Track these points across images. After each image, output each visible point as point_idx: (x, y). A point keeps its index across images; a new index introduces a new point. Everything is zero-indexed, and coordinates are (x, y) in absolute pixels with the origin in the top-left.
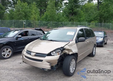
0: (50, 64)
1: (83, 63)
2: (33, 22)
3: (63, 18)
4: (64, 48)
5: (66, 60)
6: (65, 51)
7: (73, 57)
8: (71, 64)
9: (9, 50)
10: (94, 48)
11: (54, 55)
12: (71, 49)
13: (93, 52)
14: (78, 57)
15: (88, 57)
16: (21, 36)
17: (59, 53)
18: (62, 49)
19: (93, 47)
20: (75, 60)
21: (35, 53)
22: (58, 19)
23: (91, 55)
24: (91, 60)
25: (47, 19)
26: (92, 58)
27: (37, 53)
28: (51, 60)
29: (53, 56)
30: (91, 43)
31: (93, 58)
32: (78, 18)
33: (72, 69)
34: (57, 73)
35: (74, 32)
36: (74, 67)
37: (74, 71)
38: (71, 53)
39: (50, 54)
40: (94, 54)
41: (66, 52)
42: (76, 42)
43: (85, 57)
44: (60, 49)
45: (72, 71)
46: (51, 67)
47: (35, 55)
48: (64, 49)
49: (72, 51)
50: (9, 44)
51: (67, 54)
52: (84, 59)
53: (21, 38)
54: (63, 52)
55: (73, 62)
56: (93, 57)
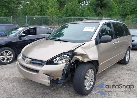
0: (49, 78)
1: (109, 74)
2: (50, 18)
3: (88, 12)
4: (75, 52)
5: (79, 71)
6: (76, 57)
7: (90, 65)
8: (86, 77)
9: (10, 52)
10: (128, 52)
11: (59, 63)
12: (85, 55)
13: (125, 58)
14: (99, 65)
15: (118, 65)
16: (25, 35)
17: (66, 61)
18: (70, 54)
19: (126, 51)
20: (93, 71)
21: (30, 59)
22: (82, 14)
23: (123, 62)
24: (122, 69)
25: (67, 14)
26: (124, 67)
27: (33, 59)
28: (51, 71)
29: (57, 64)
30: (124, 44)
31: (126, 67)
32: (109, 12)
33: (88, 84)
34: (67, 89)
35: (94, 28)
36: (91, 80)
37: (91, 87)
38: (86, 60)
39: (51, 62)
40: (127, 60)
41: (78, 59)
42: (97, 43)
43: (113, 65)
44: (67, 54)
45: (88, 88)
46: (51, 82)
47: (31, 63)
48: (75, 54)
49: (88, 58)
50: (9, 45)
51: (80, 61)
52: (112, 67)
53: (25, 37)
54: (74, 58)
55: (91, 74)
56: (125, 65)
